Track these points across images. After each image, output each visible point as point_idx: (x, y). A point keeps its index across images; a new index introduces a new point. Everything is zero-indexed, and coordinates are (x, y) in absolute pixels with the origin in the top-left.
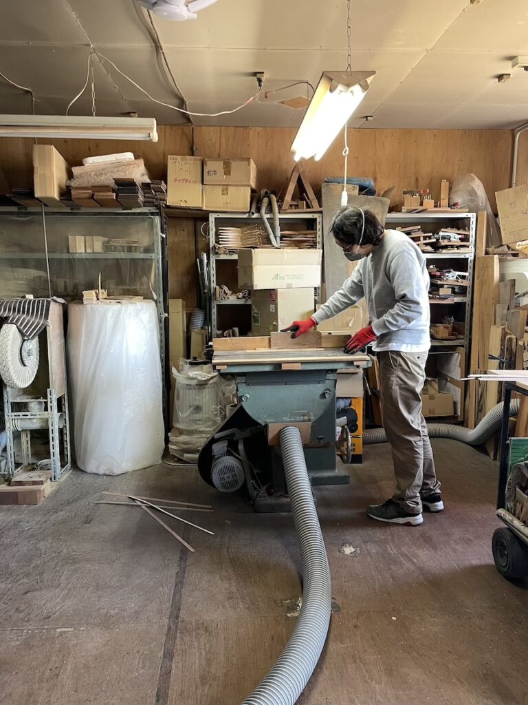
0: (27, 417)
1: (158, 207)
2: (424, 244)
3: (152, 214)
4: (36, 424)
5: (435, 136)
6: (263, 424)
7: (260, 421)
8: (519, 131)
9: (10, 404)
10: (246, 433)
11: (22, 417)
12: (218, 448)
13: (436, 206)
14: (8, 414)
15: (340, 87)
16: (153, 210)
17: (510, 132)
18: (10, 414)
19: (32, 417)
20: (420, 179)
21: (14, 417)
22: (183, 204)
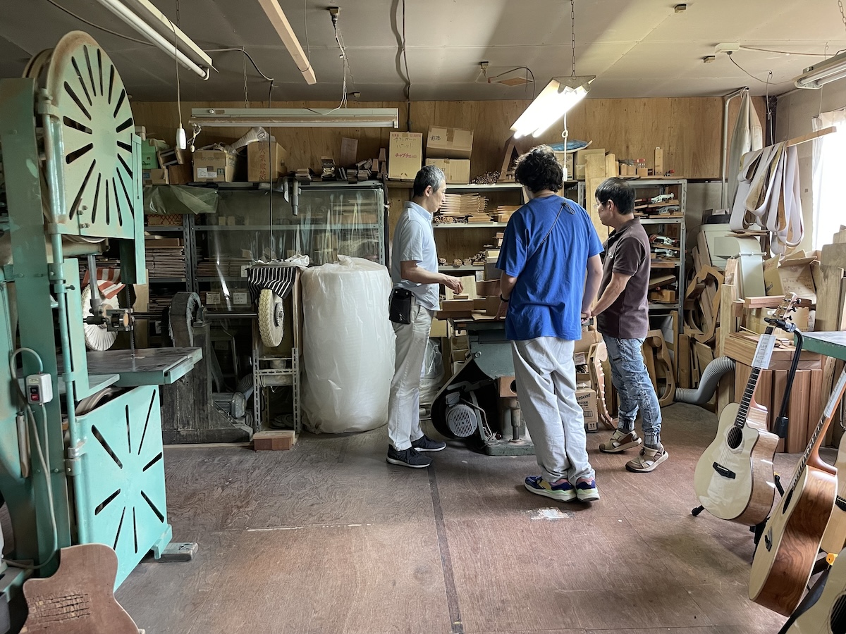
0: (273, 374)
1: (381, 180)
3: (377, 187)
4: (280, 382)
5: (645, 105)
6: (494, 379)
7: (491, 376)
8: (729, 97)
9: (258, 362)
10: (476, 386)
11: (268, 374)
12: (450, 398)
13: (649, 174)
14: (257, 372)
15: (567, 88)
16: (376, 182)
17: (720, 99)
18: (258, 371)
19: (278, 374)
20: (631, 147)
21: (262, 374)
22: (403, 177)
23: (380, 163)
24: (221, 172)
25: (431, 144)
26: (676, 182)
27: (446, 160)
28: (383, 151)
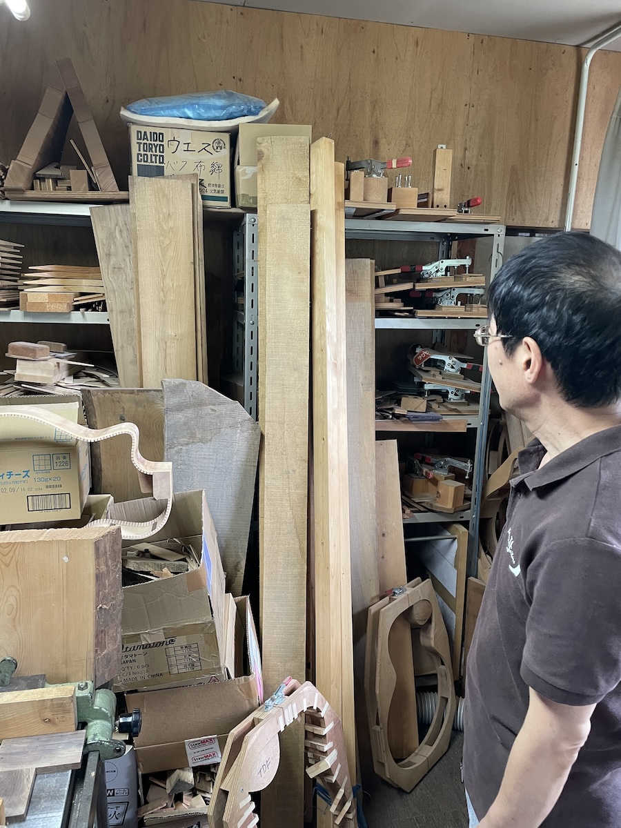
2: (387, 295)
5: (417, 44)
8: (591, 49)
13: (420, 205)
17: (574, 51)
20: (383, 141)
26: (479, 230)
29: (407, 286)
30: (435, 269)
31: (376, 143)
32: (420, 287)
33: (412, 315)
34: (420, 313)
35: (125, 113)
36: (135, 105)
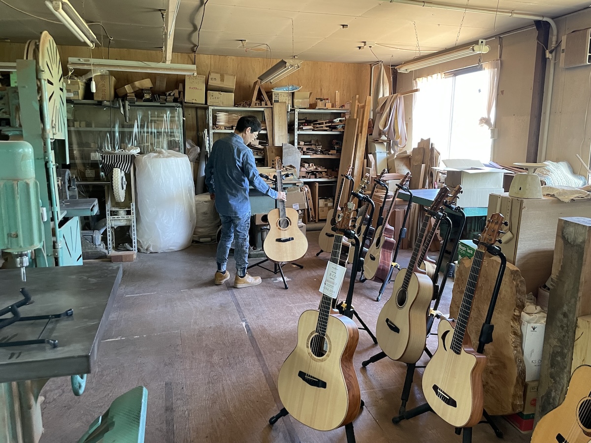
1: (181, 103)
2: (326, 126)
4: (123, 223)
5: (330, 66)
8: (374, 65)
9: (109, 211)
11: (116, 218)
13: (333, 107)
14: (109, 218)
16: (177, 104)
17: (369, 65)
20: (323, 90)
21: (112, 219)
22: (194, 102)
23: (179, 93)
24: (76, 93)
25: (211, 83)
26: (345, 112)
27: (220, 92)
28: (181, 85)
29: (330, 124)
30: (337, 120)
31: (321, 90)
32: (333, 124)
33: (331, 131)
34: (333, 130)
35: (272, 90)
36: (275, 89)
